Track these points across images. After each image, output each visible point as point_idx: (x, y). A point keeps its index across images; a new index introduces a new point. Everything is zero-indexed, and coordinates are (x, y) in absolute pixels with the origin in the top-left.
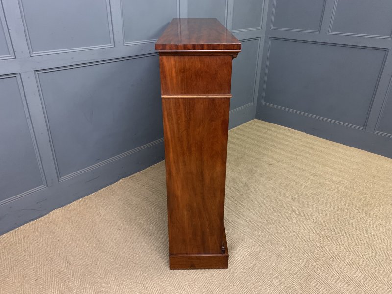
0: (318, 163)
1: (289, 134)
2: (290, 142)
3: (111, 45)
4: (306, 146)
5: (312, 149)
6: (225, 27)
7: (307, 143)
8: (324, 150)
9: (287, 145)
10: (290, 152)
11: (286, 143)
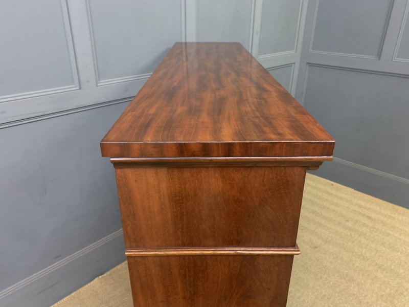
0: (383, 244)
1: (334, 192)
2: (337, 205)
3: (73, 87)
4: (360, 213)
5: (369, 218)
6: (250, 51)
7: (360, 207)
8: (385, 219)
9: (334, 211)
10: (340, 223)
11: (332, 207)
